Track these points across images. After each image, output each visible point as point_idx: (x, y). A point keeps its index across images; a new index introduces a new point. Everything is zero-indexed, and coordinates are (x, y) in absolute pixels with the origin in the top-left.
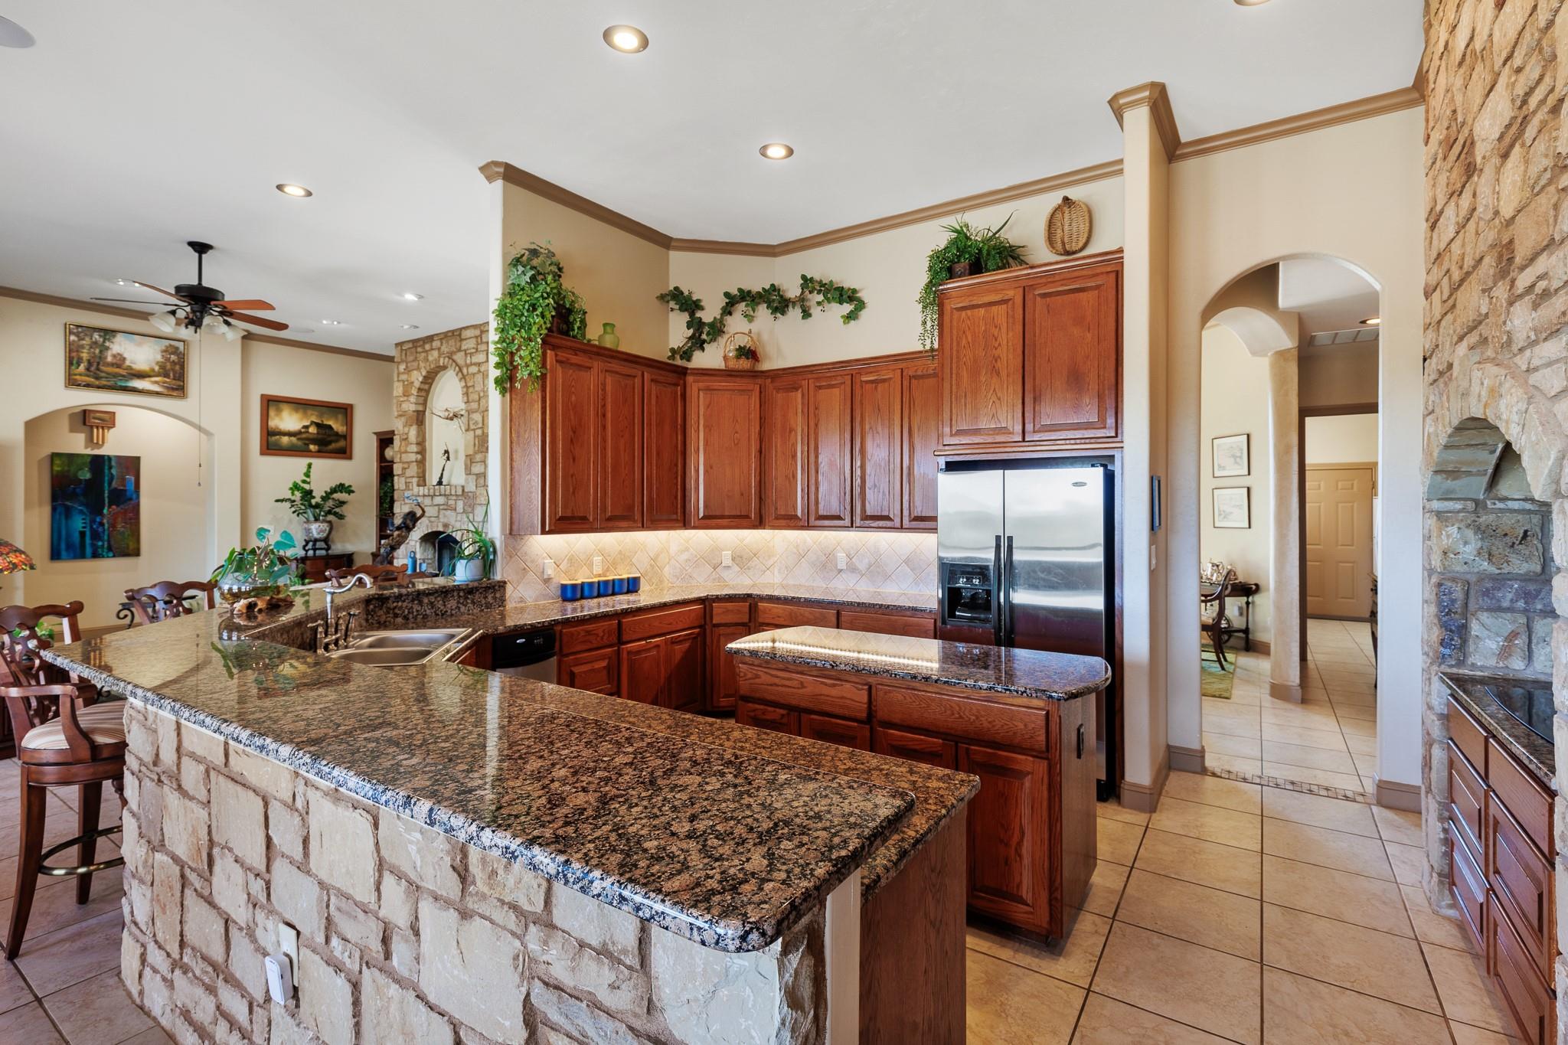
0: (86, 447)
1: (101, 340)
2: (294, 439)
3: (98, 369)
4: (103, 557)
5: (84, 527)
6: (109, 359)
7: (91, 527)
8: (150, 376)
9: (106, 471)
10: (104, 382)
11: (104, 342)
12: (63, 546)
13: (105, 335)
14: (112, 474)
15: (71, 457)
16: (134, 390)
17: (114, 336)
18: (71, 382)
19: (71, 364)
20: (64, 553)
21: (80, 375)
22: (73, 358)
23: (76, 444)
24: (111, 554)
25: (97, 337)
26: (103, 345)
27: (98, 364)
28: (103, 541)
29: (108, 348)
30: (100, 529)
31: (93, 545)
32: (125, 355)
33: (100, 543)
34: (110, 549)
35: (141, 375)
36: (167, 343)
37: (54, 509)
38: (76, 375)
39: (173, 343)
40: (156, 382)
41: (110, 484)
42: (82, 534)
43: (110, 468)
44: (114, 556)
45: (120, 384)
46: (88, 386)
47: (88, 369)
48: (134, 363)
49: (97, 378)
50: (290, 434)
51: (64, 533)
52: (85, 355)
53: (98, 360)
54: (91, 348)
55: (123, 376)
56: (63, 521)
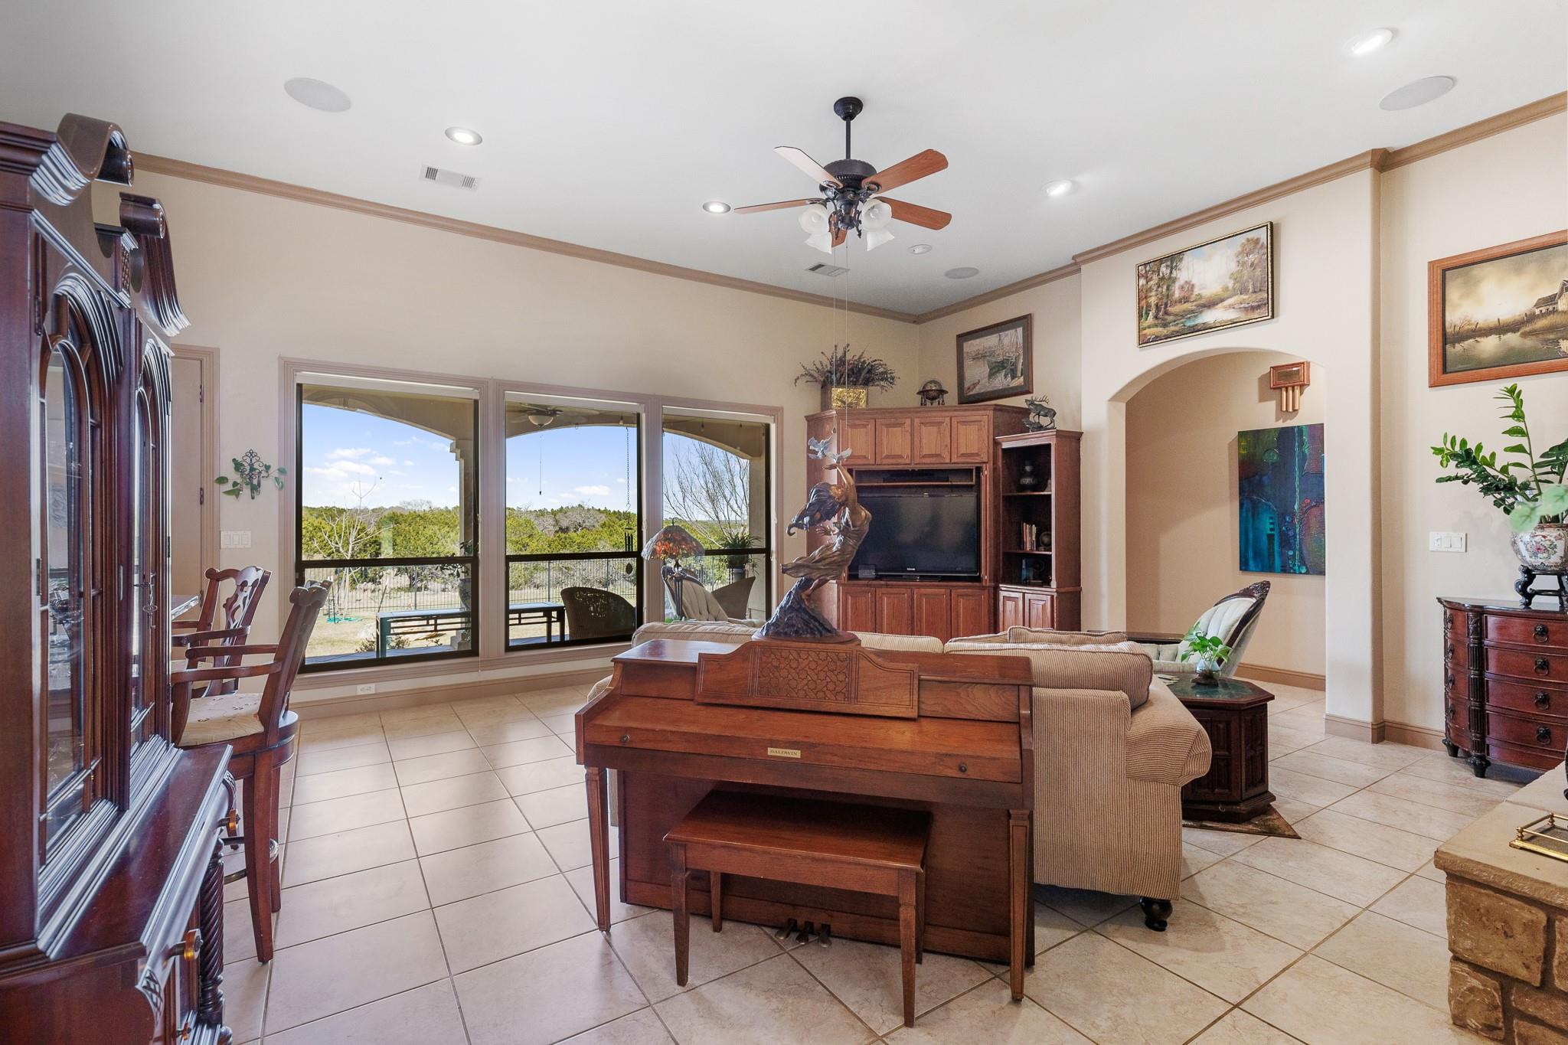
0: (1277, 420)
1: (1168, 271)
2: (1513, 339)
3: (1166, 313)
4: (1295, 573)
5: (1271, 529)
6: (1177, 294)
7: (1280, 529)
8: (1222, 301)
9: (1296, 449)
10: (1173, 328)
11: (1171, 272)
12: (1251, 554)
13: (1172, 263)
14: (1303, 452)
15: (1257, 434)
16: (1206, 328)
17: (1181, 260)
18: (1144, 341)
19: (1140, 316)
20: (1251, 563)
21: (1149, 327)
22: (1143, 308)
23: (1265, 416)
24: (1304, 570)
25: (1164, 269)
26: (1170, 278)
27: (1166, 304)
28: (1294, 550)
29: (1174, 280)
30: (1291, 533)
31: (1282, 554)
32: (1193, 282)
33: (1291, 553)
34: (1303, 562)
35: (1211, 304)
36: (1242, 239)
37: (1241, 505)
38: (1145, 329)
39: (1250, 235)
40: (1232, 306)
41: (1301, 467)
42: (1271, 537)
43: (1302, 444)
44: (1307, 573)
45: (1188, 324)
46: (1157, 339)
47: (1156, 317)
48: (1204, 288)
49: (1165, 326)
50: (1501, 329)
51: (1251, 535)
52: (1153, 300)
53: (1165, 301)
54: (1158, 287)
55: (1192, 312)
56: (1250, 520)
